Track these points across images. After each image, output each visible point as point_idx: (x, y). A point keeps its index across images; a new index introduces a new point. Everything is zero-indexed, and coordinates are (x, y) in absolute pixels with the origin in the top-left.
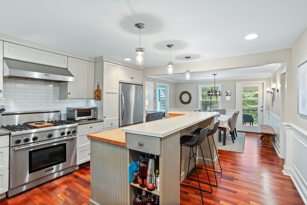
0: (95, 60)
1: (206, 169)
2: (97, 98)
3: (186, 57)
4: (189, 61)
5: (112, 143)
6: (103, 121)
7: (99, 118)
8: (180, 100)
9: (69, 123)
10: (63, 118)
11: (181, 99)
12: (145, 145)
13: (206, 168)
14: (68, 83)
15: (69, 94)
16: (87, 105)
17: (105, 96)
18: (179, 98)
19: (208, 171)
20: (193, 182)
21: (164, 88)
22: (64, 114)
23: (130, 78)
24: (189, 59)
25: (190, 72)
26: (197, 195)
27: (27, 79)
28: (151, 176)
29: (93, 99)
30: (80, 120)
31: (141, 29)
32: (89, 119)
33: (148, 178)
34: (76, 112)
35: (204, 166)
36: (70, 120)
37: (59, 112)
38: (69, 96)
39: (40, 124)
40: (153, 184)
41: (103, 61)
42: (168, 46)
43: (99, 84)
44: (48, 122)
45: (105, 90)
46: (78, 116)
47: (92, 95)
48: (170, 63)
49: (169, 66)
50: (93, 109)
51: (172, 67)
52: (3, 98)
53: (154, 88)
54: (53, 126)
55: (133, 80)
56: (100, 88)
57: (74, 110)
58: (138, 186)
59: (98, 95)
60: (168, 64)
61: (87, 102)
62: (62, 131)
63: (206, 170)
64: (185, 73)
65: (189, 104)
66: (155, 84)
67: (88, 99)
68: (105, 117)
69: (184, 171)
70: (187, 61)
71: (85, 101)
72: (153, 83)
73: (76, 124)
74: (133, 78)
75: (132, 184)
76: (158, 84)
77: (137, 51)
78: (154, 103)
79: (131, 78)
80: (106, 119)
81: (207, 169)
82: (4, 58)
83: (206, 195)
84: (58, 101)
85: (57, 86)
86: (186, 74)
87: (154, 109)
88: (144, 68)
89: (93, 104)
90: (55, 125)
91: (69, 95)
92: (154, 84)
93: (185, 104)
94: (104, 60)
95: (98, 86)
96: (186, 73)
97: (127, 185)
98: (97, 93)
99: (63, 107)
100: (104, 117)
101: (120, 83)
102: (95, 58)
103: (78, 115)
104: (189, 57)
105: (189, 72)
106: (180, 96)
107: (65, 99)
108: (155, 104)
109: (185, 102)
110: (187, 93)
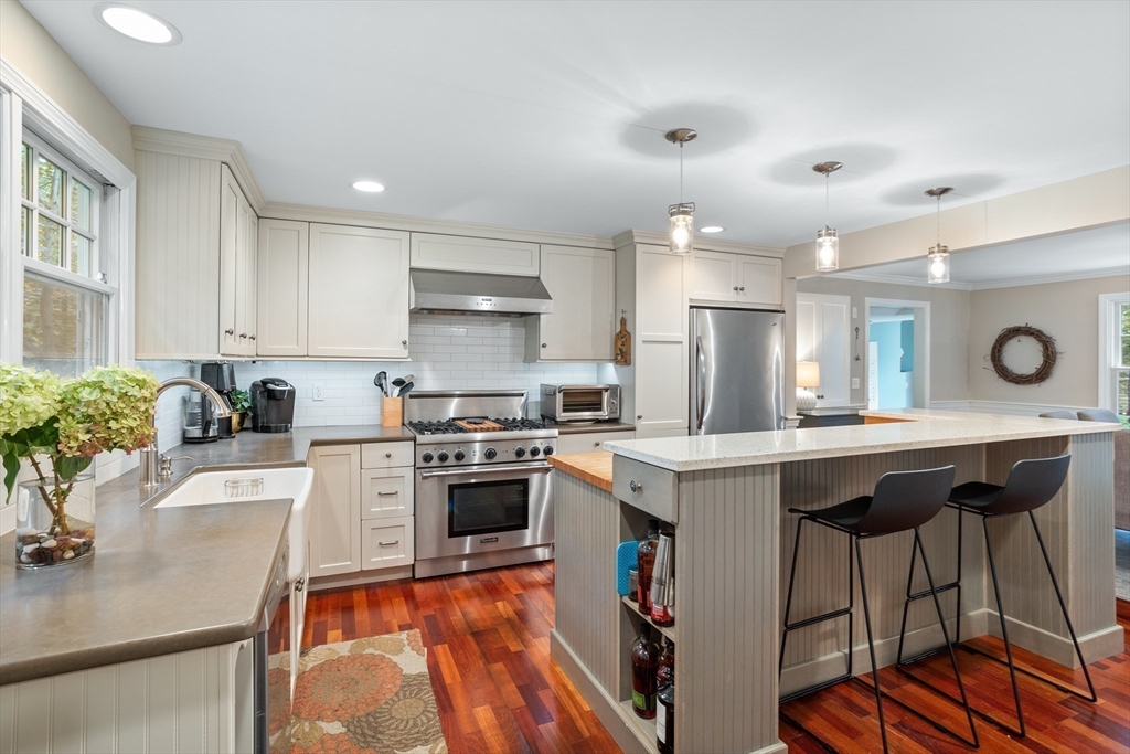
0: (614, 244)
1: (1009, 665)
2: (619, 357)
3: (931, 193)
4: (946, 205)
5: (589, 481)
6: (634, 429)
7: (624, 419)
8: (995, 366)
9: (544, 427)
10: (534, 415)
11: (1000, 361)
12: (646, 492)
13: (1009, 659)
14: (542, 316)
15: (544, 346)
16: (598, 379)
17: (640, 351)
18: (989, 358)
19: (1016, 673)
20: (912, 688)
21: (910, 318)
22: (537, 402)
23: (732, 290)
24: (942, 196)
25: (950, 249)
26: (904, 733)
27: (463, 312)
28: (661, 583)
29: (610, 360)
30: (569, 421)
31: (685, 144)
32: (598, 421)
33: (654, 587)
34: (560, 397)
35: (1001, 650)
36: (548, 419)
37: (522, 395)
38: (543, 353)
39: (475, 423)
40: (665, 608)
41: (633, 246)
42: (819, 169)
43: (625, 315)
44: (497, 421)
45: (642, 331)
46: (564, 411)
47: (607, 349)
48: (824, 232)
49: (821, 240)
50: (606, 390)
51: (834, 245)
52: (409, 360)
53: (852, 319)
54: (500, 429)
55: (745, 294)
56: (629, 328)
57: (555, 394)
58: (635, 606)
59: (622, 352)
60: (820, 236)
61: (599, 371)
62: (519, 445)
63: (1007, 669)
64: (926, 257)
65: (1042, 384)
66: (857, 303)
67: (599, 361)
68: (639, 417)
69: (881, 639)
70: (932, 207)
71: (593, 366)
72: (847, 299)
73: (555, 432)
74: (742, 289)
75: (626, 600)
76: (869, 301)
77: (672, 215)
78: (853, 375)
79: (736, 289)
80: (643, 422)
81: (1016, 663)
82: (412, 270)
83: (943, 744)
84: (521, 366)
85: (520, 326)
86: (932, 261)
87: (852, 400)
88: (788, 248)
89: (611, 375)
90: (505, 429)
91: (542, 349)
92: (852, 305)
93: (1017, 383)
94: (636, 240)
95: (623, 321)
96: (932, 256)
97: (615, 600)
98: (620, 343)
99: (533, 382)
100: (637, 415)
101: (691, 307)
102: (614, 238)
103: (564, 406)
104: (945, 190)
105: (944, 251)
106: (994, 348)
107: (535, 361)
108: (857, 380)
109: (1021, 377)
110: (1032, 334)
